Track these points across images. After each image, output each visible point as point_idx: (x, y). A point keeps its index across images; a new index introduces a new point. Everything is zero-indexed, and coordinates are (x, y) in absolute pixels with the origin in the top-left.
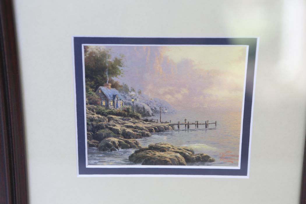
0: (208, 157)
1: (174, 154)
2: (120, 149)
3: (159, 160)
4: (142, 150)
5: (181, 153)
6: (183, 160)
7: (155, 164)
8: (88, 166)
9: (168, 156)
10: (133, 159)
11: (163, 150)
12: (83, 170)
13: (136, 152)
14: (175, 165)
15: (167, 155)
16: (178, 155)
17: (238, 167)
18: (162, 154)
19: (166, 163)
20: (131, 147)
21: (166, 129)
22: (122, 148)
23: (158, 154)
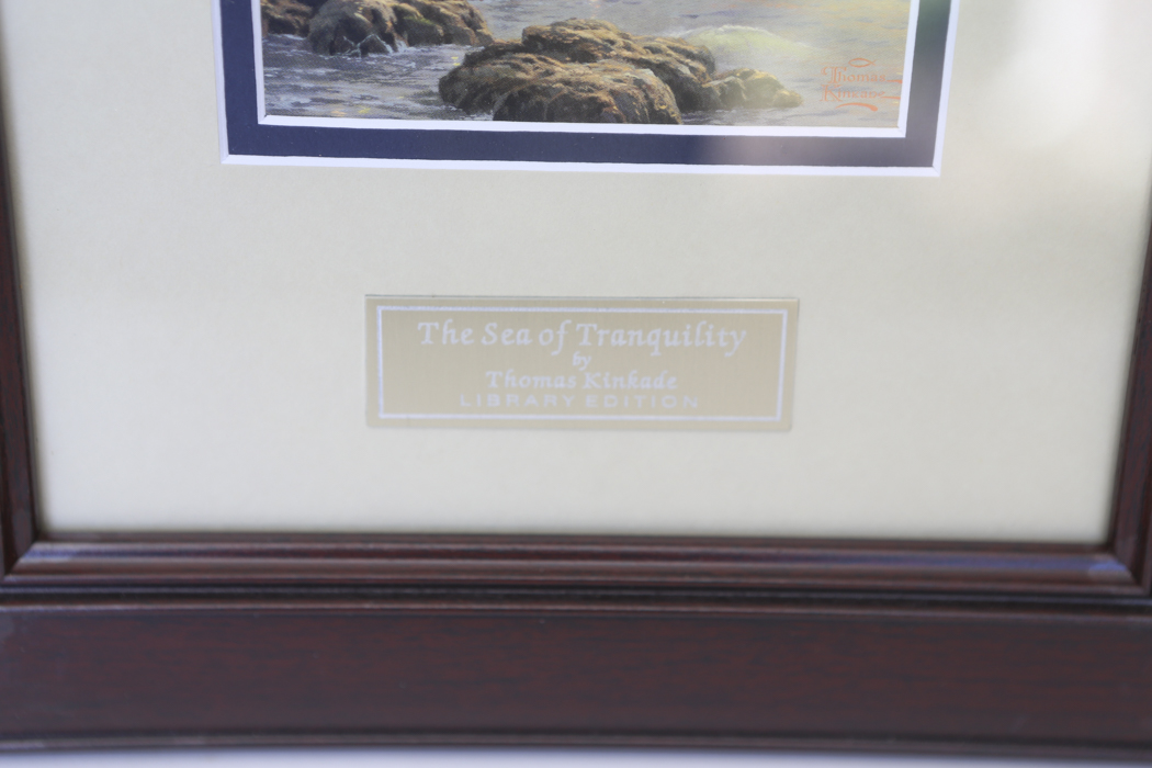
0: (775, 86)
1: (628, 72)
2: (403, 47)
3: (567, 99)
4: (496, 52)
5: (659, 69)
6: (668, 100)
7: (551, 119)
8: (265, 119)
9: (605, 80)
10: (459, 94)
11: (582, 52)
12: (246, 136)
13: (471, 61)
14: (635, 121)
15: (600, 77)
16: (648, 76)
17: (899, 132)
18: (579, 69)
19: (595, 112)
20: (448, 39)
22: (411, 43)
23: (563, 70)
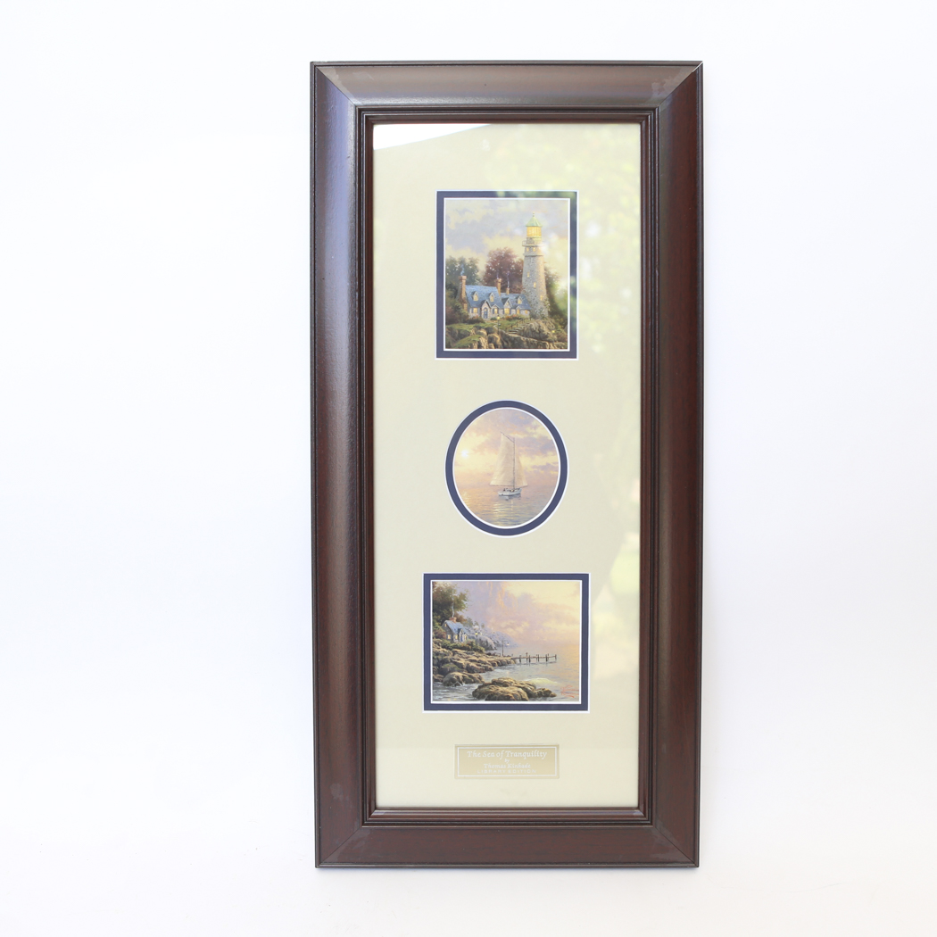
0: (550, 692)
1: (516, 689)
2: (464, 684)
3: (502, 696)
4: (485, 685)
5: (523, 688)
6: (526, 696)
7: (498, 700)
8: (432, 702)
9: (511, 691)
10: (477, 695)
11: (505, 685)
12: (428, 706)
13: (480, 687)
14: (518, 700)
15: (510, 690)
16: (521, 690)
17: (580, 702)
18: (505, 689)
19: (508, 698)
20: (474, 682)
21: (508, 663)
22: (466, 683)
23: (501, 689)
